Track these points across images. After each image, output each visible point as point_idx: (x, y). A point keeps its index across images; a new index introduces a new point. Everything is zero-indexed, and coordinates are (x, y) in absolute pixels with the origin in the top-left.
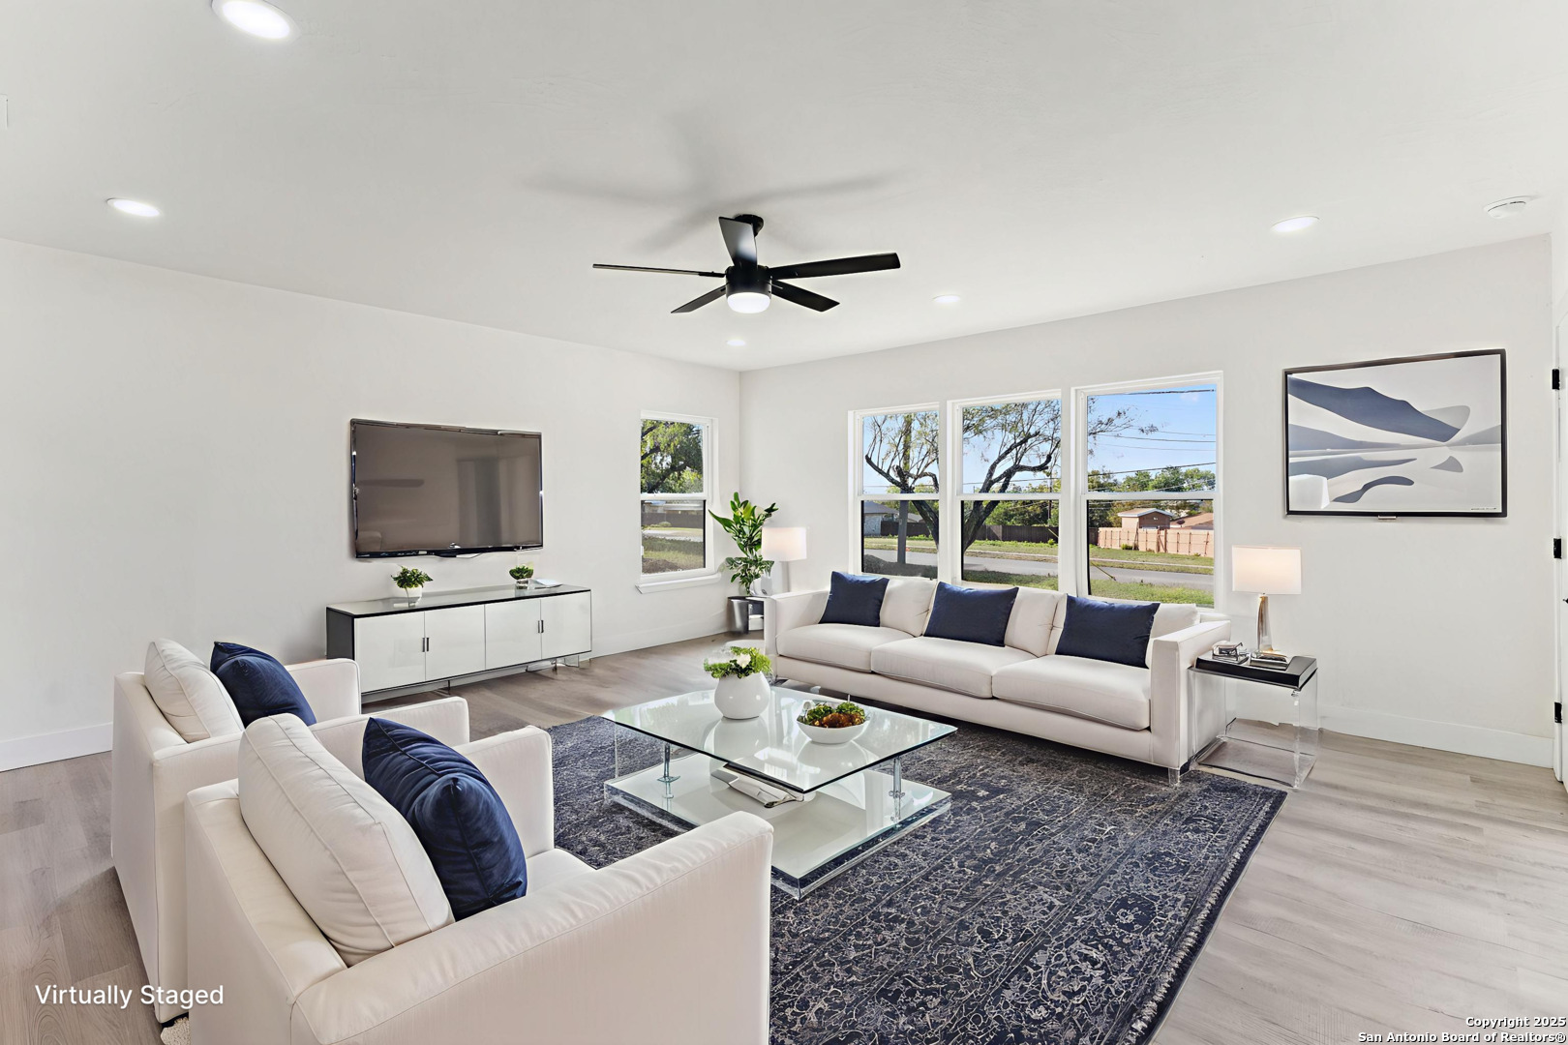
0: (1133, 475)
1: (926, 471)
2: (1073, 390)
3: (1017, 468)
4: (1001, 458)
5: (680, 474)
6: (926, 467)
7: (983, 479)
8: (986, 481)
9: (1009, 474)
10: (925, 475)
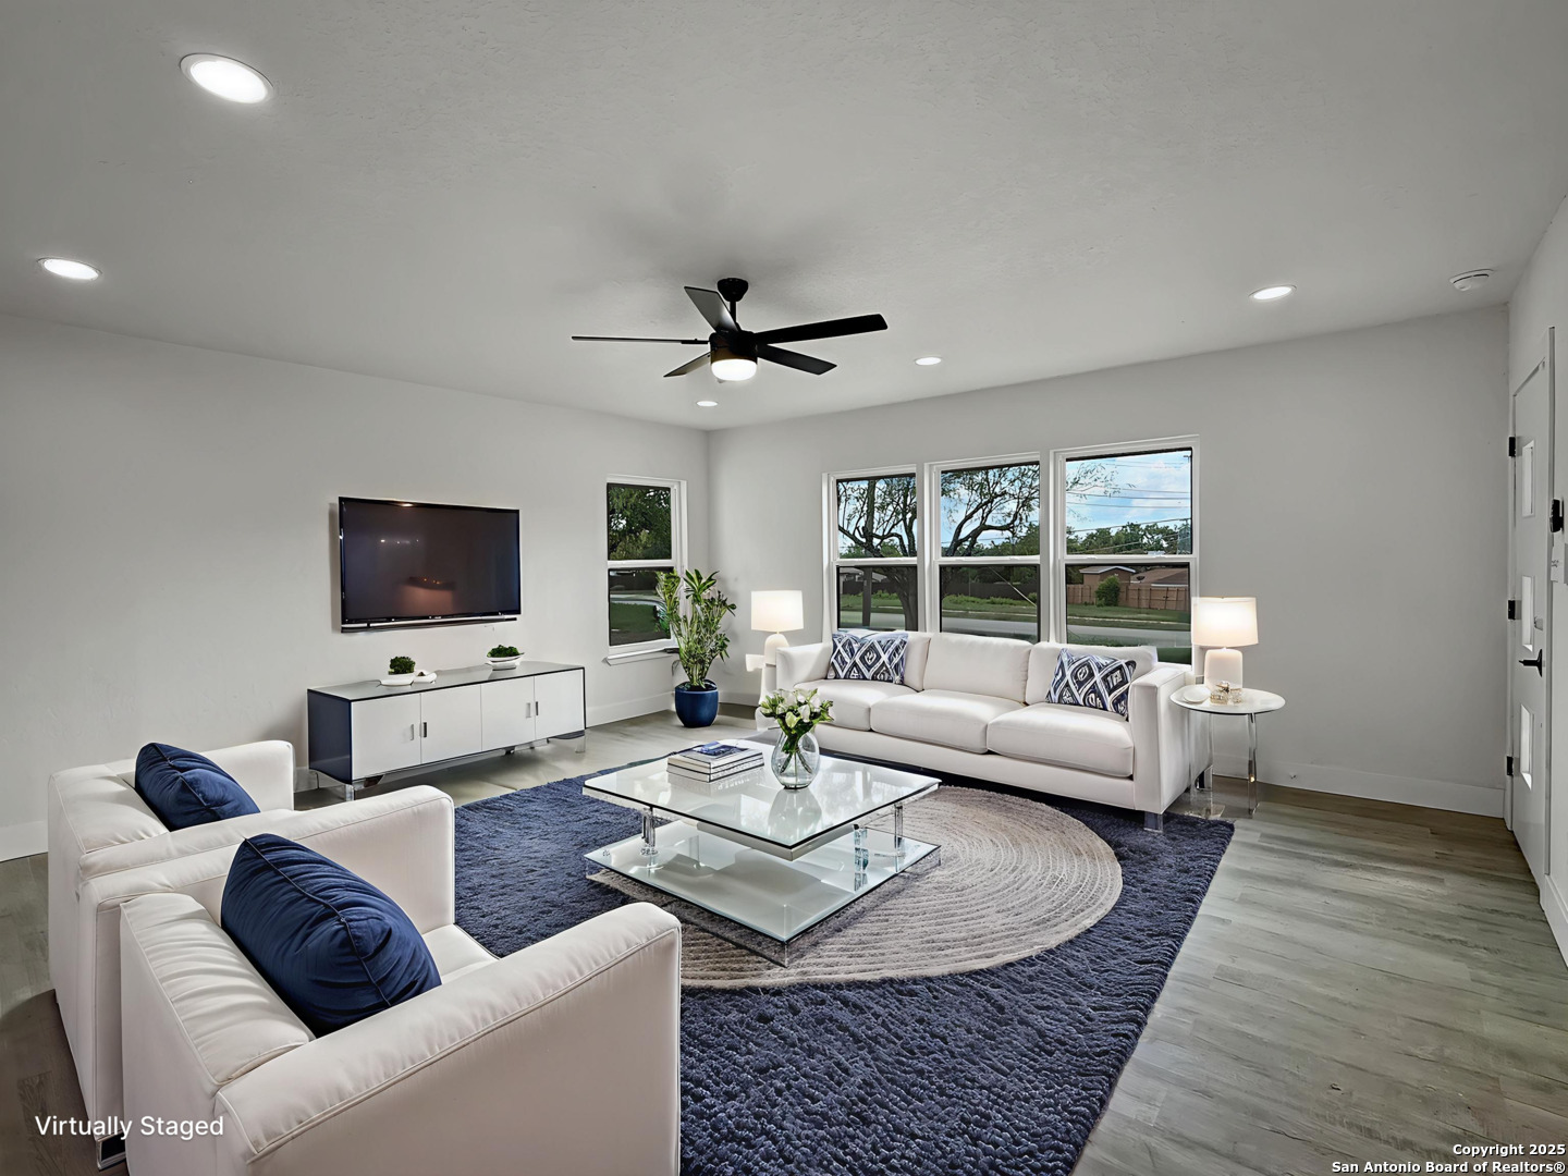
0: (1095, 532)
1: (893, 531)
2: (1051, 453)
3: (984, 527)
4: (968, 518)
5: (637, 537)
6: (893, 527)
7: (950, 538)
8: (954, 540)
9: (975, 534)
10: (892, 535)
